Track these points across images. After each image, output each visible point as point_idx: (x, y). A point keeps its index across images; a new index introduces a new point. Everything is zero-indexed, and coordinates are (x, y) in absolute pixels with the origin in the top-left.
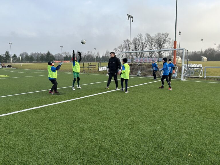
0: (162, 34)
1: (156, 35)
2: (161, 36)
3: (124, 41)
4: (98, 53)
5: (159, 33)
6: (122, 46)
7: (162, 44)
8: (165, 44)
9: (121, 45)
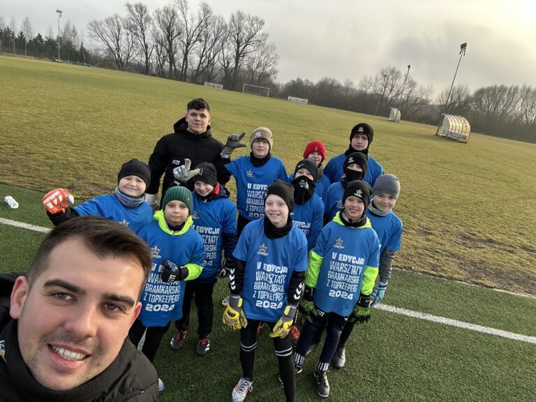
3: (129, 6)
4: (26, 23)
6: (119, 20)
9: (114, 17)
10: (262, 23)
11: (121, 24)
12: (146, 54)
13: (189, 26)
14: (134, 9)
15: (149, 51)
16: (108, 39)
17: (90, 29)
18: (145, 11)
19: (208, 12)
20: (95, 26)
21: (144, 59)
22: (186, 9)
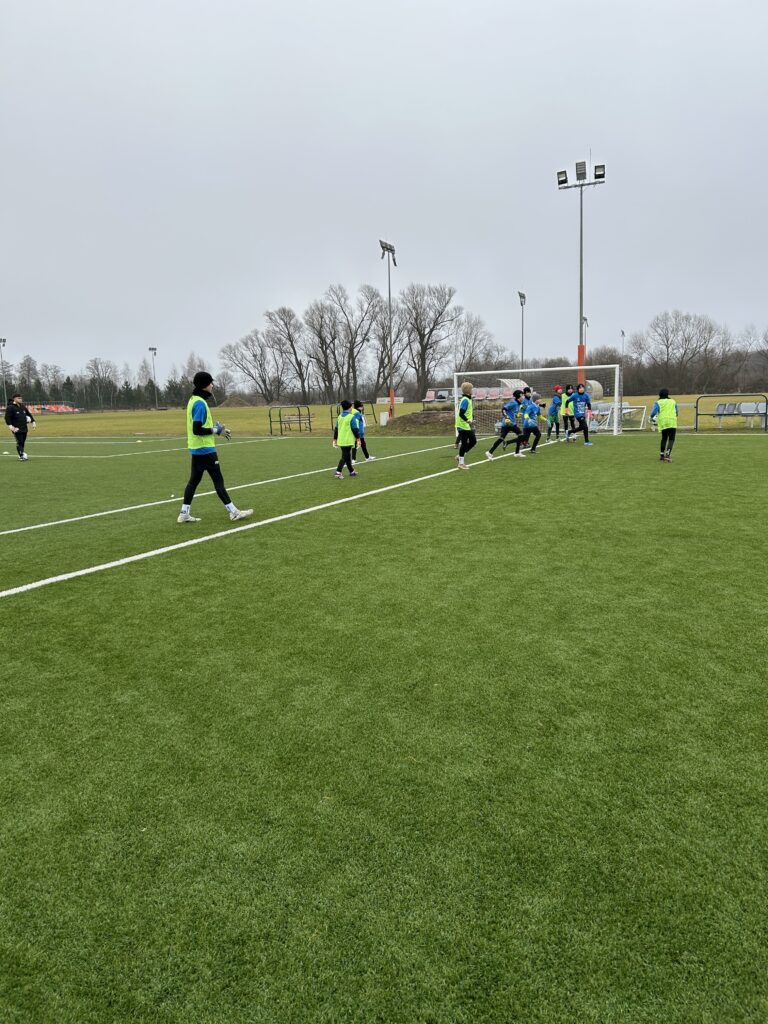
0: (427, 290)
1: (406, 291)
2: (425, 298)
3: (269, 315)
4: (145, 368)
5: (415, 284)
7: (427, 330)
8: (440, 333)
9: (252, 334)
10: (451, 293)
11: (263, 341)
12: (301, 374)
13: (352, 326)
14: (277, 317)
15: (304, 370)
16: (250, 366)
17: (223, 358)
18: (292, 316)
19: (374, 296)
20: (230, 351)
21: (299, 385)
22: (345, 300)
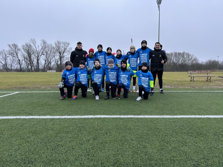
3: (9, 45)
6: (5, 51)
8: (65, 54)
9: (2, 51)
10: (69, 44)
11: (6, 53)
12: (20, 64)
13: (37, 50)
14: (12, 46)
15: (21, 62)
16: (1, 60)
18: (17, 46)
19: (45, 43)
21: (19, 66)
22: (35, 43)
